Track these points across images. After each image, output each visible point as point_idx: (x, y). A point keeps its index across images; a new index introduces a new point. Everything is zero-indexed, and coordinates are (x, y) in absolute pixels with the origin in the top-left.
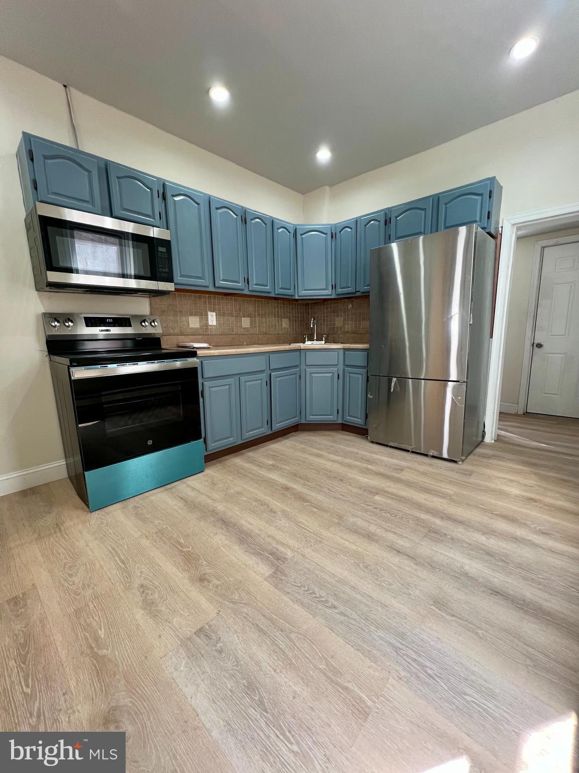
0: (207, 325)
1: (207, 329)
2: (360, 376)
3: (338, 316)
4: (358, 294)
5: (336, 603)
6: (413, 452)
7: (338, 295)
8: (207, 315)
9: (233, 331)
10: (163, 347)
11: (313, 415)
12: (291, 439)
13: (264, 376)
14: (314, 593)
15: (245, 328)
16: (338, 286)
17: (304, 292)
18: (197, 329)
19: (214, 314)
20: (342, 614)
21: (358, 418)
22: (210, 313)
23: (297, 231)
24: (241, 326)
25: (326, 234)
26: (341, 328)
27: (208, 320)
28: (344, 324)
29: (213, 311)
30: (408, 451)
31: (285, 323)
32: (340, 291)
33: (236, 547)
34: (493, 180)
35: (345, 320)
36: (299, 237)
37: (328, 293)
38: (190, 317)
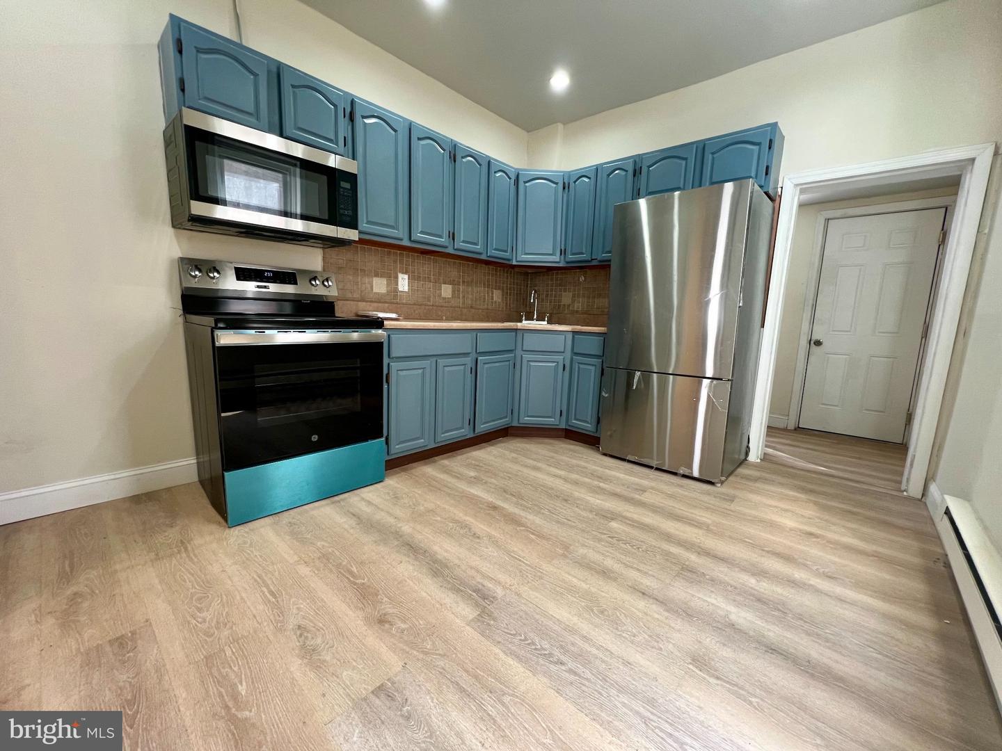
0: (396, 290)
1: (396, 296)
2: (593, 368)
3: (565, 291)
4: (594, 263)
5: (563, 658)
6: (657, 469)
7: (568, 263)
8: (397, 277)
9: (429, 301)
10: (337, 315)
11: (528, 416)
12: (499, 445)
13: (469, 361)
14: (533, 643)
15: (444, 298)
16: (568, 251)
17: (524, 257)
18: (383, 295)
19: (406, 277)
20: (571, 671)
21: (588, 423)
22: (401, 276)
23: (520, 176)
24: (440, 295)
25: (556, 183)
26: (569, 305)
27: (397, 285)
28: (573, 301)
29: (406, 273)
30: (651, 467)
31: (497, 296)
32: (570, 257)
33: (428, 580)
34: (774, 126)
35: (574, 296)
36: (521, 183)
37: (554, 259)
38: (374, 279)
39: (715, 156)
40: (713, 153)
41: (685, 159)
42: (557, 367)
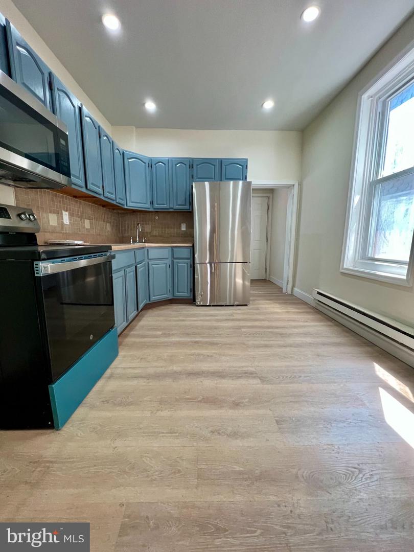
0: (62, 223)
1: (62, 228)
2: (185, 264)
3: (146, 224)
4: (171, 210)
6: (226, 306)
7: (154, 209)
8: (62, 214)
9: (80, 231)
11: (154, 296)
15: (87, 229)
16: (155, 203)
17: (131, 205)
18: (55, 227)
19: (67, 213)
21: (185, 293)
22: (64, 213)
23: (125, 155)
24: (84, 227)
25: (145, 163)
26: (150, 233)
27: (63, 219)
28: (152, 230)
29: (66, 211)
30: (223, 306)
31: (109, 227)
32: (156, 206)
34: (247, 160)
35: (152, 227)
36: (126, 160)
37: (146, 206)
38: (49, 214)
39: (227, 167)
40: (225, 166)
41: (214, 165)
42: (166, 266)
